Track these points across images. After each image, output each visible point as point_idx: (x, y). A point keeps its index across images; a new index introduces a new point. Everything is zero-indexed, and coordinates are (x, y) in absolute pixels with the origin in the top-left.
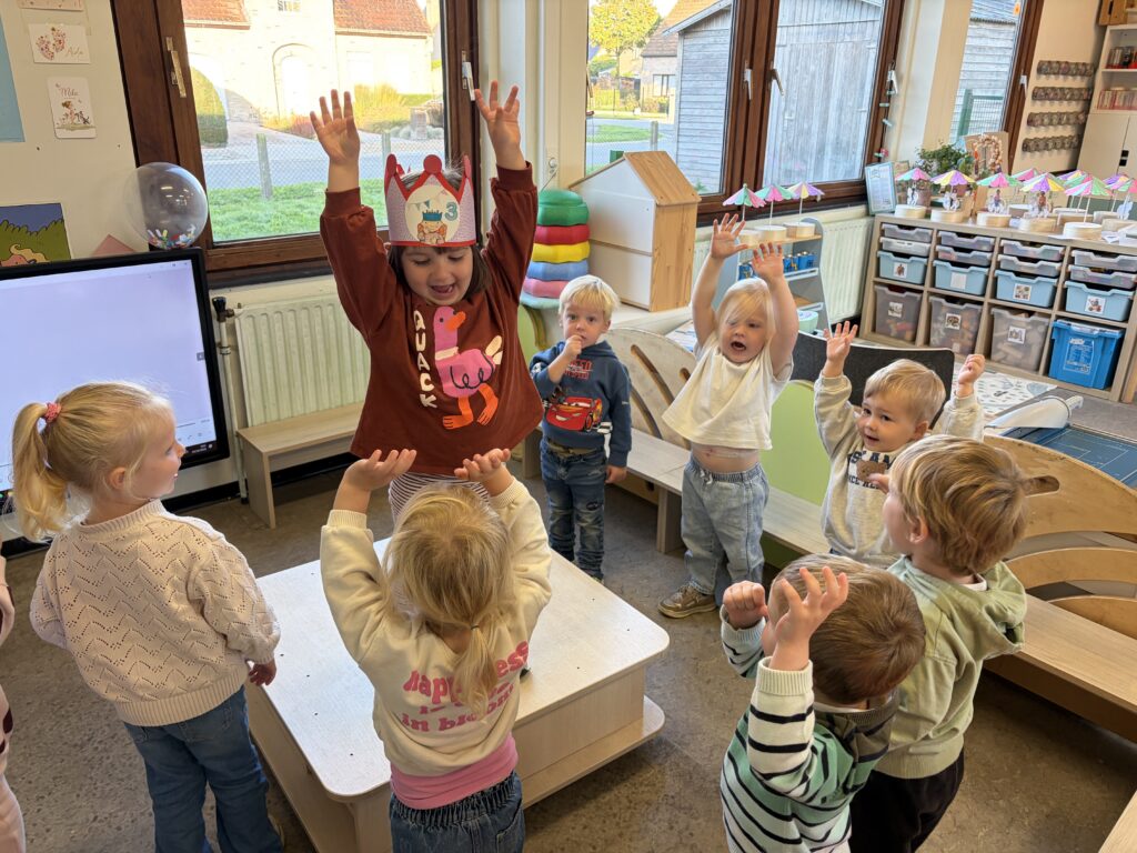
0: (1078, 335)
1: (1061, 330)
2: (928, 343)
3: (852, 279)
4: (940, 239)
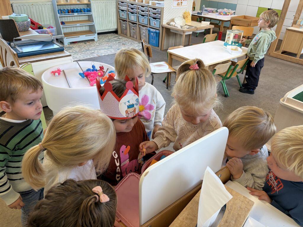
0: (152, 32)
1: (149, 31)
2: (130, 36)
3: (113, 18)
4: (128, 5)
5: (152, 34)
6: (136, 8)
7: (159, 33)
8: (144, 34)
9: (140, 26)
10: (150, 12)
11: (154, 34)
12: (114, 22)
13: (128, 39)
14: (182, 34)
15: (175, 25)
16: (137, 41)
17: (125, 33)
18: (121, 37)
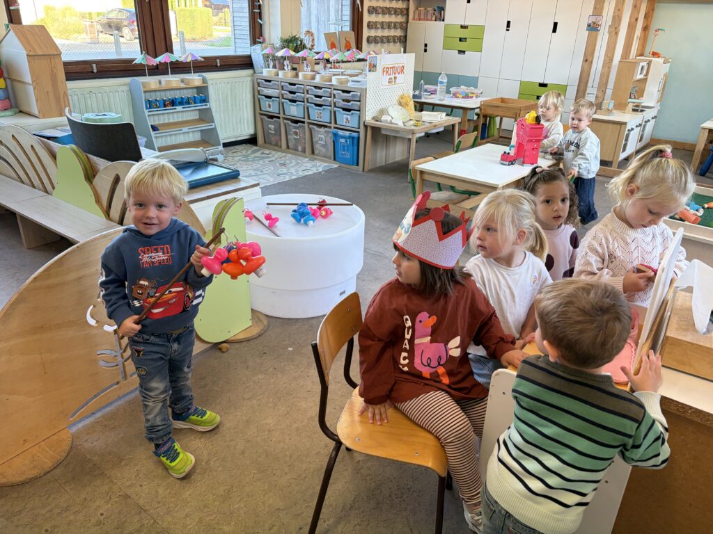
0: (343, 137)
1: (335, 135)
2: (288, 147)
3: (247, 112)
4: (282, 87)
5: (342, 140)
6: (301, 91)
7: (359, 138)
8: (322, 142)
9: (311, 126)
10: (334, 97)
11: (346, 141)
12: (248, 122)
13: (284, 154)
14: (410, 137)
15: (393, 121)
16: (306, 157)
17: (273, 143)
18: (267, 151)
